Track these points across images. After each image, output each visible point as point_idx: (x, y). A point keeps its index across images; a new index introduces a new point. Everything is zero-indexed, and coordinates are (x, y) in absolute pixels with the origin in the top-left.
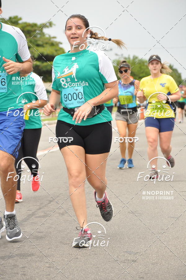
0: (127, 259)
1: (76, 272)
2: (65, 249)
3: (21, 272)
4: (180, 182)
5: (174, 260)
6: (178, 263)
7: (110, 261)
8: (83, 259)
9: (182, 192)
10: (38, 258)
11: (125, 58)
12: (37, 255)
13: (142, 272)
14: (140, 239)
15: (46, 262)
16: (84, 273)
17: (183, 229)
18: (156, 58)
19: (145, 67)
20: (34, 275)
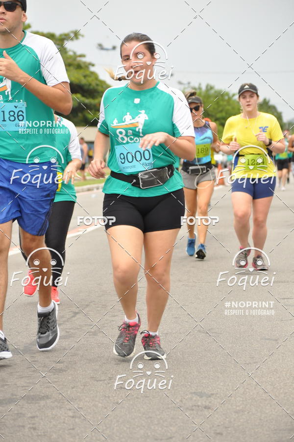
0: (196, 405)
1: (115, 425)
2: (99, 389)
3: (30, 424)
4: (280, 284)
5: (271, 406)
6: (276, 411)
7: (169, 408)
8: (127, 405)
9: (283, 299)
10: (56, 403)
11: (195, 89)
12: (54, 398)
13: (220, 424)
14: (217, 374)
15: (68, 408)
16: (128, 426)
17: (284, 358)
18: (250, 88)
19: (225, 103)
20: (49, 430)
